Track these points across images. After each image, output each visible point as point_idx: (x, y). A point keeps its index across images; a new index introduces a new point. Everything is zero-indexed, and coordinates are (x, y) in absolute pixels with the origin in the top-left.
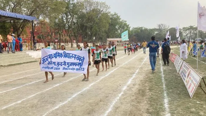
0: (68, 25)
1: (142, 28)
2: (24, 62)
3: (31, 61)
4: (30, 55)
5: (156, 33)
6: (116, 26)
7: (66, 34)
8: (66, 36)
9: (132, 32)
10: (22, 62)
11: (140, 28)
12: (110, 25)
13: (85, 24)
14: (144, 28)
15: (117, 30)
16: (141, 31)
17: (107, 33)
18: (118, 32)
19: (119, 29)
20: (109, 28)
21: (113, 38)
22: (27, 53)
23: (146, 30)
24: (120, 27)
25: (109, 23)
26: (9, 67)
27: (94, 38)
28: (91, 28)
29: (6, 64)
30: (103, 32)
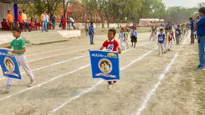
0: (100, 5)
1: (179, 7)
2: (55, 41)
3: (61, 40)
4: (61, 34)
5: (195, 13)
6: (150, 5)
7: (98, 15)
8: (98, 16)
9: (167, 12)
10: (52, 41)
11: (177, 7)
12: (144, 4)
13: (117, 4)
14: (181, 8)
15: (151, 10)
16: (178, 11)
17: (140, 13)
18: (152, 12)
19: (153, 8)
20: (142, 8)
21: (146, 18)
22: (58, 32)
23: (184, 9)
24: (155, 6)
25: (143, 2)
26: (40, 46)
27: (126, 19)
28: (123, 7)
29: (38, 43)
30: (135, 12)
